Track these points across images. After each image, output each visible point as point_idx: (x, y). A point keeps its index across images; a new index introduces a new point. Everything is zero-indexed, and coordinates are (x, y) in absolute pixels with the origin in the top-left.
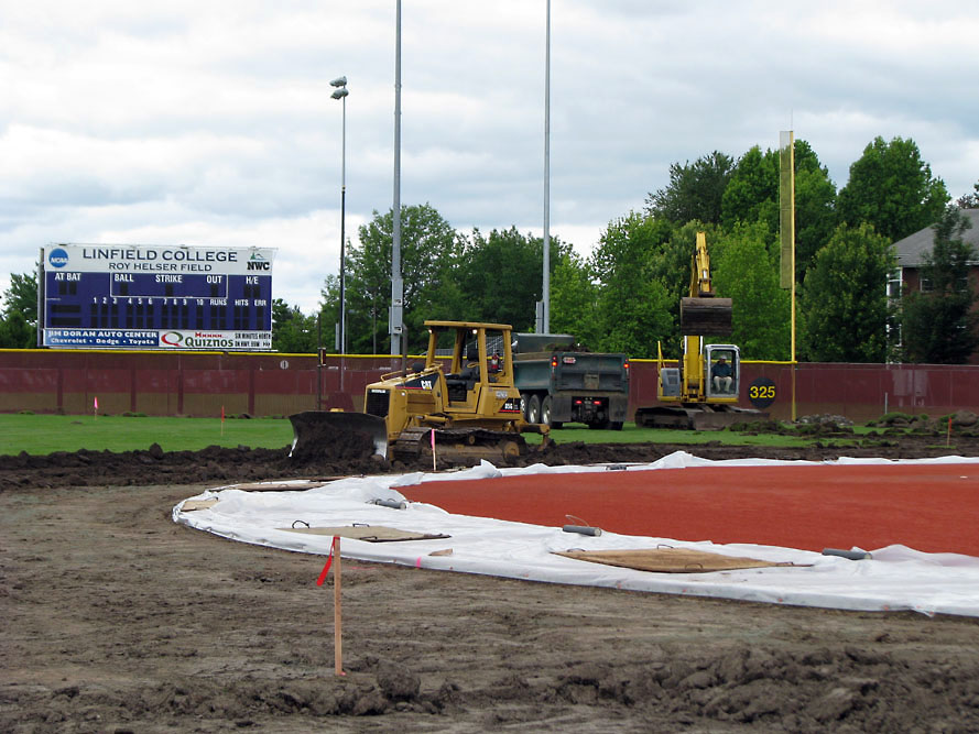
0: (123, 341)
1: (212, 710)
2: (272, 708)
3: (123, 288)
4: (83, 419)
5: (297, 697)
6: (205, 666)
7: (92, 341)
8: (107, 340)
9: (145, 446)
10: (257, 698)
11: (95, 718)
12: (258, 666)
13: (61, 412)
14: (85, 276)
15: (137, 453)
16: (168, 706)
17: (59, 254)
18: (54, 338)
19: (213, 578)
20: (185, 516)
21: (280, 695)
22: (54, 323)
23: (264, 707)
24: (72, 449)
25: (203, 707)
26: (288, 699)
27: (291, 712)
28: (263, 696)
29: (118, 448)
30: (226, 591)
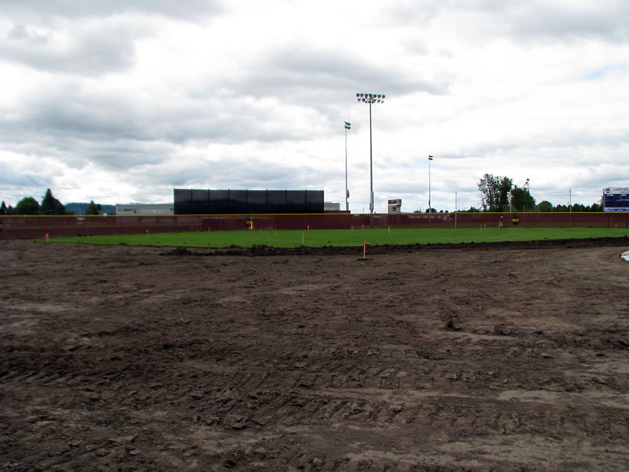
0: (624, 210)
1: (590, 346)
2: (615, 346)
3: (624, 197)
4: (612, 229)
5: (626, 342)
6: (600, 319)
7: (616, 210)
8: (620, 210)
9: (623, 236)
10: (609, 342)
11: (542, 347)
12: (621, 320)
13: (608, 227)
14: (615, 195)
15: (621, 238)
16: (573, 342)
17: (608, 190)
18: (606, 210)
19: (621, 279)
20: (625, 257)
21: (619, 341)
22: (607, 206)
23: (612, 346)
24: (603, 237)
25: (586, 344)
26: (622, 343)
27: (623, 349)
28: (611, 341)
29: (616, 236)
30: (624, 285)
